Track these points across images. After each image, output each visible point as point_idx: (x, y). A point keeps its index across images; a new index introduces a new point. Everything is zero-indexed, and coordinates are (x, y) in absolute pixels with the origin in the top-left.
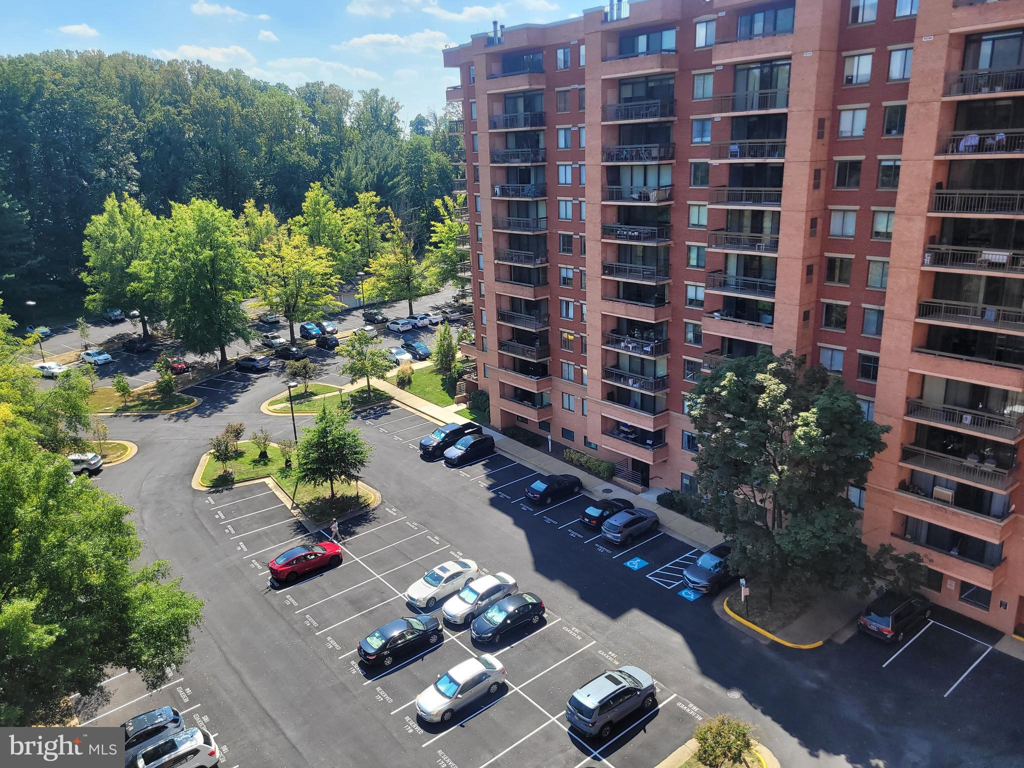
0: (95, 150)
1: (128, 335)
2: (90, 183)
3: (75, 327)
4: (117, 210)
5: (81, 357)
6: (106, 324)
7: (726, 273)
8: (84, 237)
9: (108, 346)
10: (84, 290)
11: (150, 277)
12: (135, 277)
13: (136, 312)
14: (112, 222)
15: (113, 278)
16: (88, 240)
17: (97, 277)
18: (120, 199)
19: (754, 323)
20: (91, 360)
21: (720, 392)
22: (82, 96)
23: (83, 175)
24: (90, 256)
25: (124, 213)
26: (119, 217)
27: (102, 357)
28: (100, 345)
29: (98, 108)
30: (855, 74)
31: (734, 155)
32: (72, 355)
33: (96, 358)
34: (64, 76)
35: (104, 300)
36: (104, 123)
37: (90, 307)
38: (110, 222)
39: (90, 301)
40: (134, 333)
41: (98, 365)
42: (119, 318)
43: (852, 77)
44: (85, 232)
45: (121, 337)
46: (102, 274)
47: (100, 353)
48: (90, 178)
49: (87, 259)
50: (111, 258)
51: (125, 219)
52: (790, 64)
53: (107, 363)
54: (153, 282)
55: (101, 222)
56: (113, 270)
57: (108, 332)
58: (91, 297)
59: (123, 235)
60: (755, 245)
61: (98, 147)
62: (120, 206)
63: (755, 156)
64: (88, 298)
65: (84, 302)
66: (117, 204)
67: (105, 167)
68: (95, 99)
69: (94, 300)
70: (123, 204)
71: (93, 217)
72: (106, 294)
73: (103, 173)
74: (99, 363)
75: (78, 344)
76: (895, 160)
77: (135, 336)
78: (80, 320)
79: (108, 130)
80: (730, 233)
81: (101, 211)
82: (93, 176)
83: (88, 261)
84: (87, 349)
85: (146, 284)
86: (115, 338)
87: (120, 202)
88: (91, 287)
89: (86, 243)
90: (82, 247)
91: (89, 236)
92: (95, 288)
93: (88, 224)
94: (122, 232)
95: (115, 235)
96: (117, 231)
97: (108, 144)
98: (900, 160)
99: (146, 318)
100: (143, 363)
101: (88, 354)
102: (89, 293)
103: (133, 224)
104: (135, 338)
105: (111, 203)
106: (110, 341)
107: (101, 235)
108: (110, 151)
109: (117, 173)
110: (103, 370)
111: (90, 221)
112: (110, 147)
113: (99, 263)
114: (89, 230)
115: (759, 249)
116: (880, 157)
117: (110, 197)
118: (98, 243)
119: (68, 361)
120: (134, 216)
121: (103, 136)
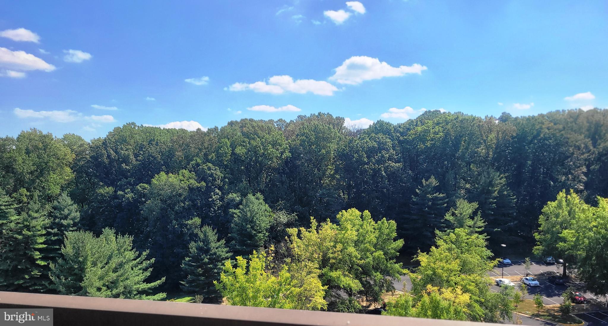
0: (563, 165)
1: (554, 273)
2: (554, 183)
3: (524, 262)
4: (564, 199)
5: (523, 280)
6: (543, 264)
8: (541, 213)
9: (540, 277)
10: (533, 242)
11: (572, 241)
12: (564, 240)
13: (561, 261)
14: (560, 206)
15: (551, 239)
16: (542, 215)
17: (543, 237)
18: (568, 193)
20: (527, 282)
22: (562, 135)
23: (552, 179)
24: (542, 224)
25: (568, 201)
26: (564, 203)
27: (534, 282)
28: (536, 275)
29: (570, 141)
32: (518, 277)
33: (530, 282)
34: (555, 124)
35: (544, 250)
36: (571, 150)
37: (535, 253)
38: (558, 206)
39: (536, 249)
40: (558, 273)
41: (530, 286)
42: (551, 262)
44: (542, 210)
45: (549, 273)
46: (547, 235)
47: (533, 280)
48: (555, 180)
49: (540, 226)
50: (554, 227)
51: (568, 205)
53: (535, 287)
54: (573, 244)
55: (553, 206)
56: (553, 233)
57: (543, 269)
58: (537, 247)
59: (563, 214)
61: (564, 163)
62: (566, 197)
64: (535, 247)
65: (533, 249)
66: (565, 195)
67: (566, 174)
68: (569, 136)
69: (538, 249)
70: (569, 197)
71: (549, 202)
72: (546, 247)
73: (564, 178)
74: (532, 285)
75: (523, 272)
77: (558, 274)
78: (527, 259)
79: (573, 154)
81: (554, 199)
82: (557, 179)
83: (540, 227)
84: (527, 276)
85: (568, 244)
86: (545, 273)
87: (567, 195)
88: (538, 241)
89: (541, 217)
90: (539, 218)
91: (544, 213)
92: (540, 243)
93: (545, 206)
94: (564, 213)
95: (559, 213)
96: (561, 211)
97: (571, 161)
99: (567, 264)
100: (558, 291)
101: (527, 279)
102: (536, 245)
103: (571, 209)
104: (557, 276)
105: (562, 195)
106: (542, 274)
107: (551, 213)
108: (571, 165)
109: (572, 178)
110: (532, 290)
111: (546, 204)
112: (571, 163)
113: (546, 228)
114: (545, 209)
117: (562, 191)
118: (548, 217)
119: (515, 280)
120: (573, 203)
121: (568, 157)
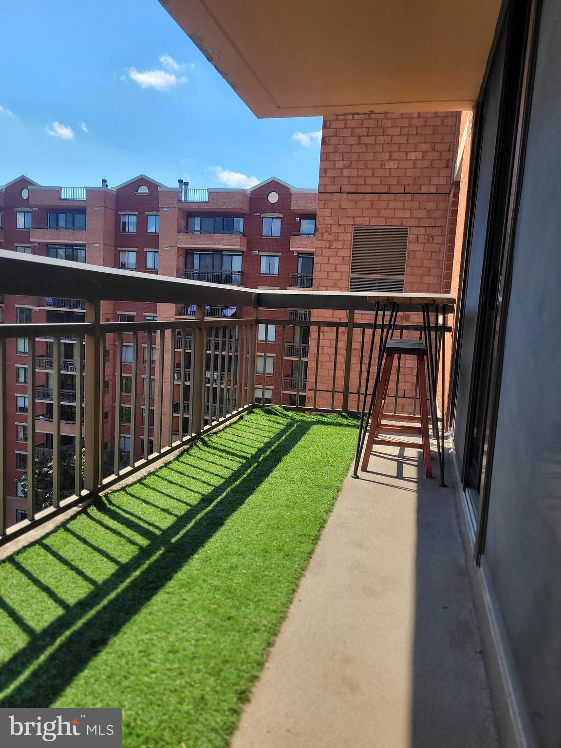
7: (47, 387)
19: (70, 422)
21: (48, 471)
30: (126, 262)
31: (49, 305)
43: (125, 264)
52: (85, 250)
60: (68, 368)
63: (65, 307)
76: (154, 317)
80: (49, 359)
98: (156, 317)
115: (71, 370)
116: (145, 314)
